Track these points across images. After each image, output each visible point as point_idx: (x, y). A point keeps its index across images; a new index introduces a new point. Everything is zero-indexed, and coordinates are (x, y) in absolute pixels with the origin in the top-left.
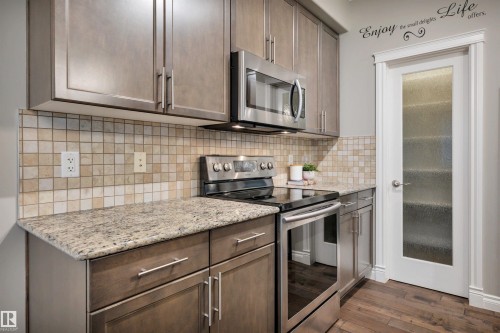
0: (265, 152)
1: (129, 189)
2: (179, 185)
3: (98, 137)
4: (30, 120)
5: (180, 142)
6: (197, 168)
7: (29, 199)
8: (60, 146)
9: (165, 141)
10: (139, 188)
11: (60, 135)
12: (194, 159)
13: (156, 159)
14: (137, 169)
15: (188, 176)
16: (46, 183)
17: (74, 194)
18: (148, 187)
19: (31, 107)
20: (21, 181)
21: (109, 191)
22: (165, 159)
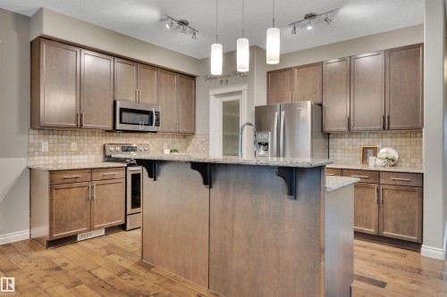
0: (145, 142)
1: (69, 157)
2: (93, 156)
3: (56, 137)
4: (31, 132)
5: (93, 138)
6: (102, 150)
7: (31, 158)
8: (42, 141)
9: (86, 138)
10: (73, 157)
11: (41, 136)
12: (101, 145)
13: (81, 145)
14: (72, 149)
15: (97, 153)
16: (37, 153)
17: (47, 158)
18: (77, 156)
19: (32, 127)
20: (28, 152)
21: (60, 157)
22: (86, 145)
